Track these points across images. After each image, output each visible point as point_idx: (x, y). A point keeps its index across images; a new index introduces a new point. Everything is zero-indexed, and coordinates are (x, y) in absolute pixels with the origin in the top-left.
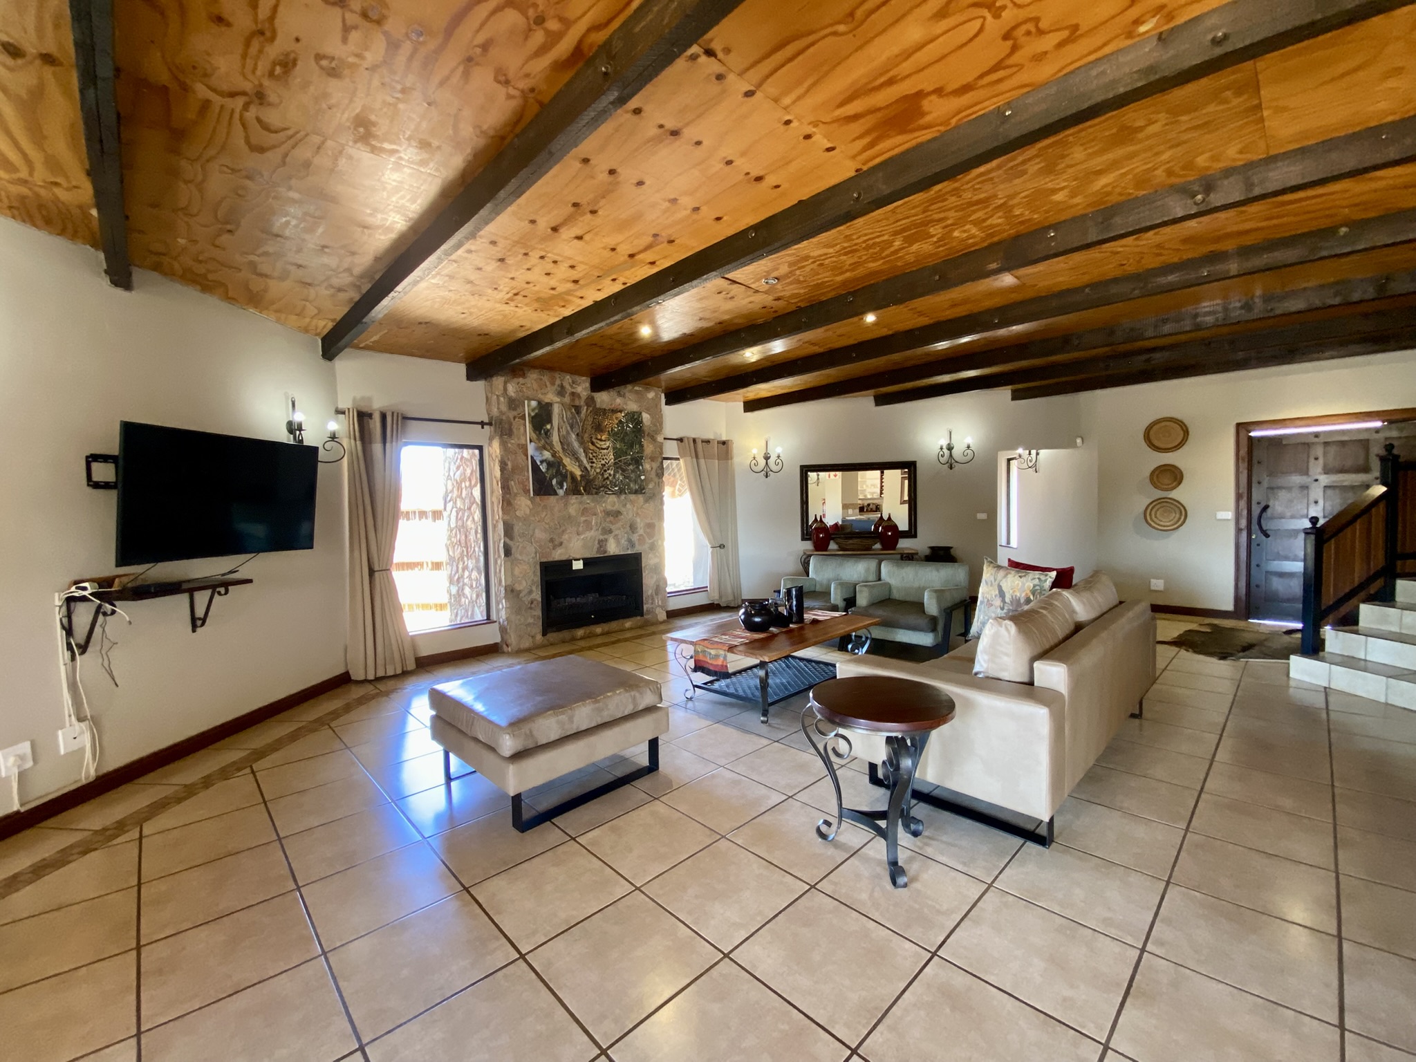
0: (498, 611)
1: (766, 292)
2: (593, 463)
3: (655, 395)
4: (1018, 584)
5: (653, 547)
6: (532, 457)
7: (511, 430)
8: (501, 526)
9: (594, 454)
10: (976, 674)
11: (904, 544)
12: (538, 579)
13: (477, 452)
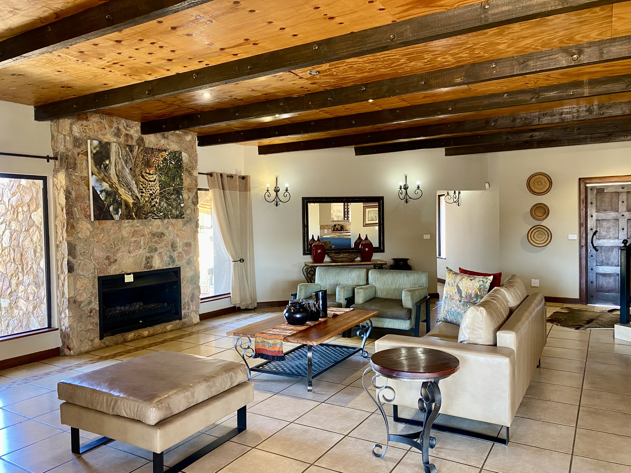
0: (60, 320)
1: (307, 79)
2: (143, 192)
3: (191, 137)
4: (470, 285)
5: (189, 263)
6: (93, 188)
7: (75, 164)
8: (65, 246)
9: (144, 186)
10: (461, 342)
11: (376, 257)
12: (96, 291)
13: (41, 182)
